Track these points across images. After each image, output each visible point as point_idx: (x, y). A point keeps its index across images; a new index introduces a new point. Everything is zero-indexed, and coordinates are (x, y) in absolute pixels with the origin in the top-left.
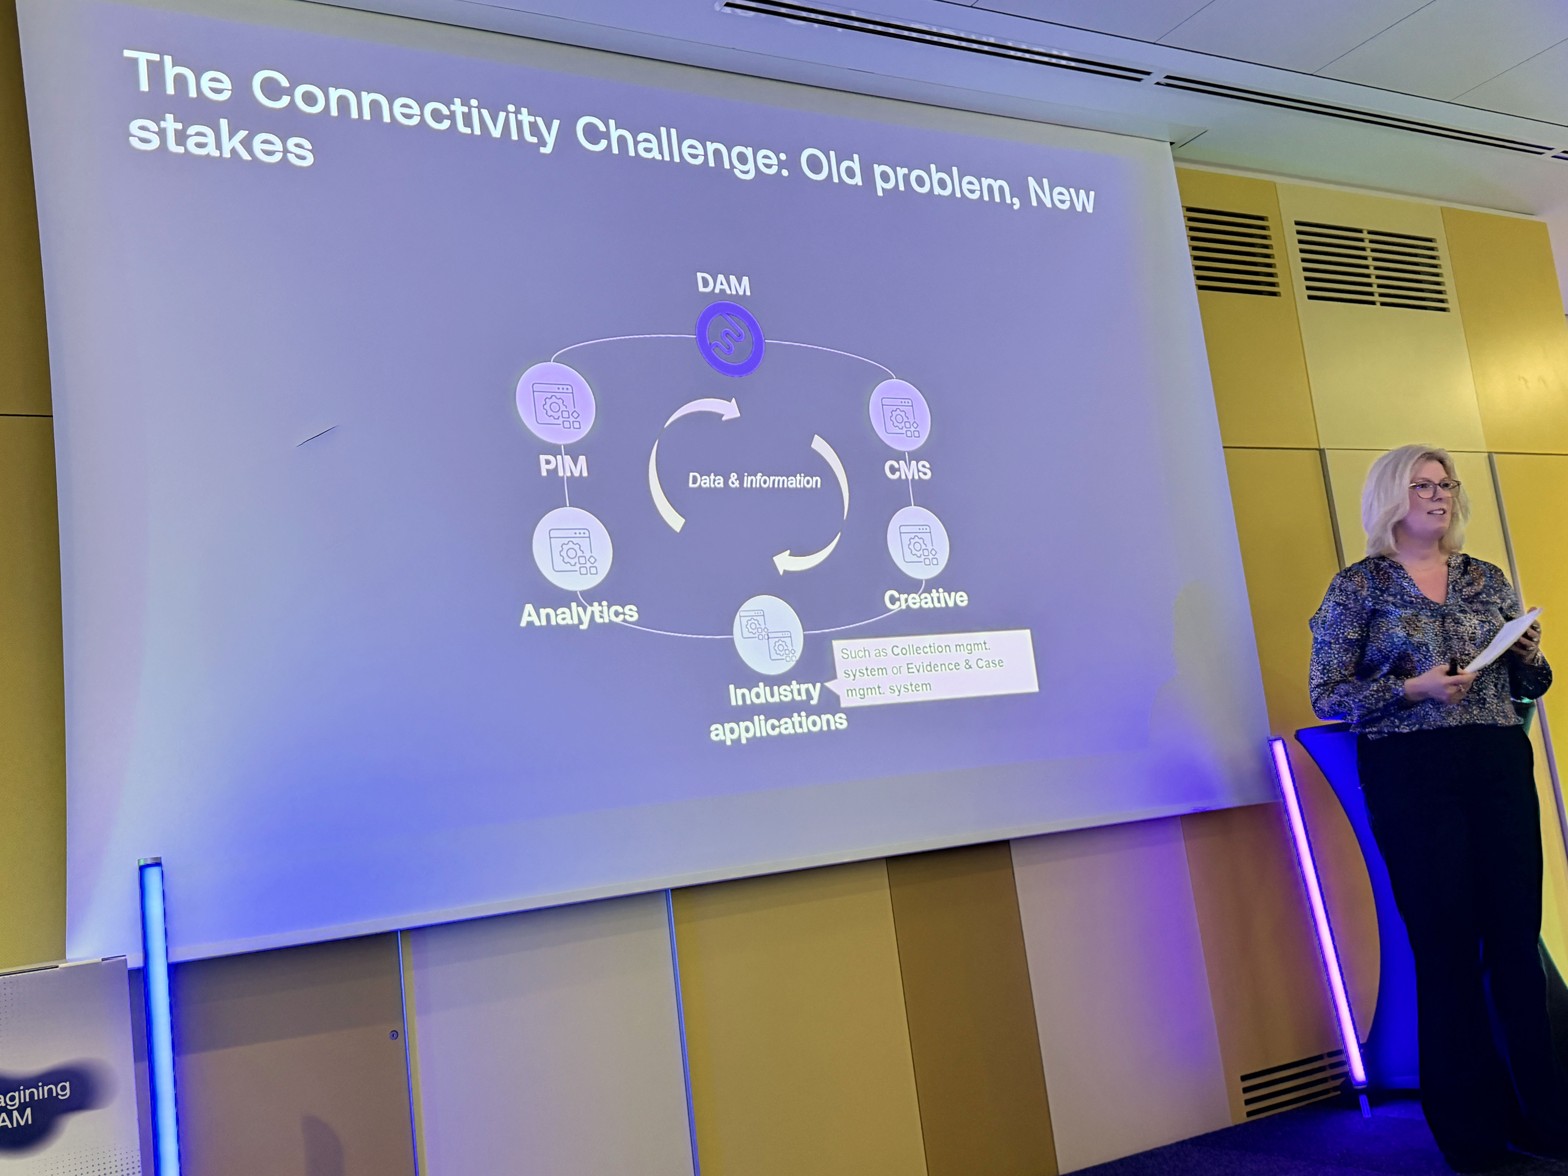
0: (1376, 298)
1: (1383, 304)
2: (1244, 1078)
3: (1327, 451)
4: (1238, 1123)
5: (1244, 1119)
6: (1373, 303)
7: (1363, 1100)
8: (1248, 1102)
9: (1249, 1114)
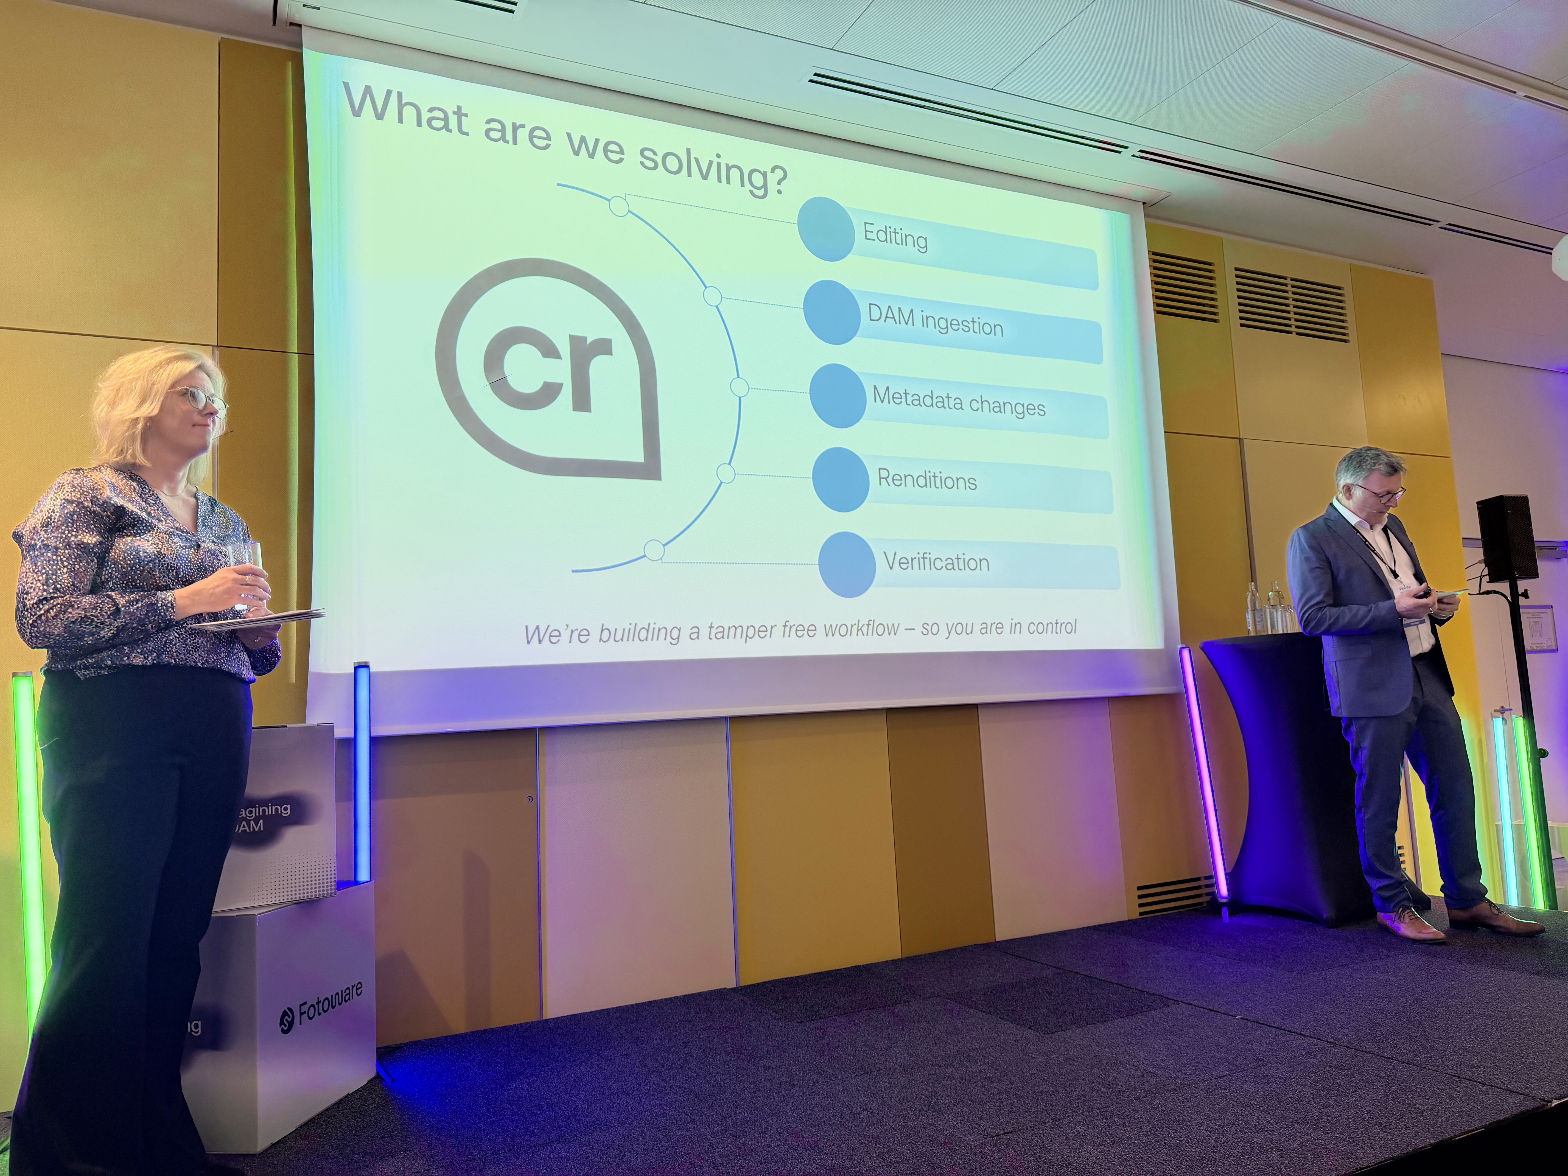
0: (1293, 329)
1: (1298, 334)
2: (1139, 888)
3: (1245, 441)
4: (1130, 918)
5: (1138, 916)
6: (1290, 333)
7: (1225, 911)
8: (1141, 905)
9: (1141, 914)
